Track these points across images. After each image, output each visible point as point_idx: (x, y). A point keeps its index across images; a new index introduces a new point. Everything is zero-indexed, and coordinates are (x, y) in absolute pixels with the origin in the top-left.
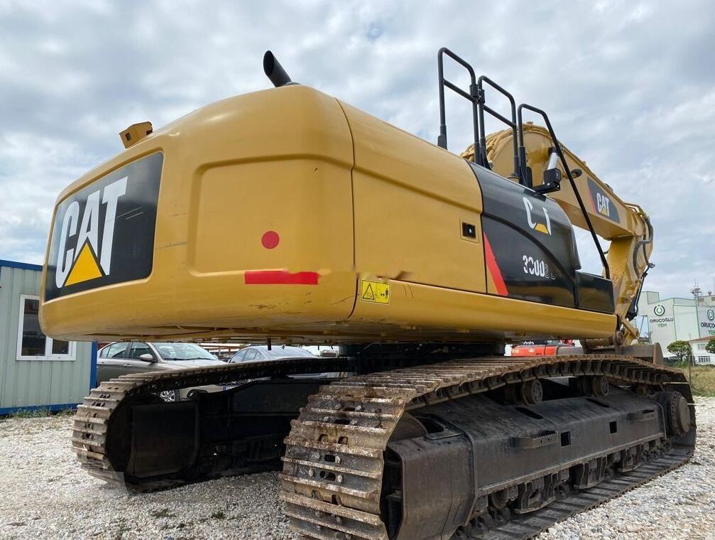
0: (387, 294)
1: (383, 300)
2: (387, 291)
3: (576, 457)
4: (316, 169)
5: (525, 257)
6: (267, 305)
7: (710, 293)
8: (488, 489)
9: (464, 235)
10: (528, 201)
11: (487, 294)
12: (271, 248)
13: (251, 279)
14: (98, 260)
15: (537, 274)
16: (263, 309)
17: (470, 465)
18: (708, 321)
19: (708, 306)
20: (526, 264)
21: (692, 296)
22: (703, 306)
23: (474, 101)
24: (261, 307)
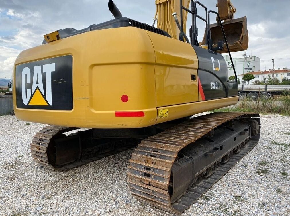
0: (167, 113)
1: (166, 115)
2: (167, 112)
3: (223, 154)
4: (142, 68)
5: (211, 82)
6: (124, 124)
7: (250, 56)
8: (198, 174)
9: (192, 80)
10: (213, 59)
11: (199, 101)
12: (125, 102)
13: (118, 114)
14: (45, 98)
15: (215, 88)
16: (123, 126)
17: (193, 168)
18: (247, 67)
19: (248, 61)
20: (211, 85)
21: (243, 57)
22: (246, 61)
23: (193, 14)
24: (122, 125)
